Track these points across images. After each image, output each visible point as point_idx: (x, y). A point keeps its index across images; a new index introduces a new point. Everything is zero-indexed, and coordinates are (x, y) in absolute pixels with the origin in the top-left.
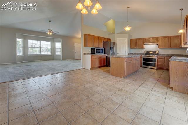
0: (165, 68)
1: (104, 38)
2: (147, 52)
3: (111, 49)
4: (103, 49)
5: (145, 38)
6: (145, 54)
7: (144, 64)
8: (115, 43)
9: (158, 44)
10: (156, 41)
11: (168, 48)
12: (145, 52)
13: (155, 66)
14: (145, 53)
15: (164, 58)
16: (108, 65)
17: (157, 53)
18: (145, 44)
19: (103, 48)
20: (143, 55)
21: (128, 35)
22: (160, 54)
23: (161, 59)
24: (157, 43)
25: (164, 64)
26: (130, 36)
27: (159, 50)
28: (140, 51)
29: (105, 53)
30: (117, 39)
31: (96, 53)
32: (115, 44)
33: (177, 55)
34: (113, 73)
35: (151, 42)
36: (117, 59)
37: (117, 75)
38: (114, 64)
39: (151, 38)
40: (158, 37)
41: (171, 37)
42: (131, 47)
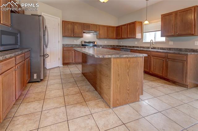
2: (84, 43)
5: (84, 24)
10: (97, 29)
18: (84, 31)
22: (98, 45)
24: (98, 32)
34: (118, 100)
35: (92, 30)
36: (129, 61)
37: (127, 100)
38: (120, 75)
39: (91, 24)
40: (99, 25)
41: (109, 27)
42: (63, 34)
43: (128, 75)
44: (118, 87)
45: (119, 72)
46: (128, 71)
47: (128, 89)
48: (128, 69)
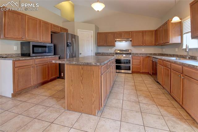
0: (141, 72)
1: (54, 26)
3: (68, 46)
4: (52, 45)
5: (115, 32)
8: (75, 36)
9: (131, 41)
10: (129, 36)
11: (142, 46)
13: (130, 70)
14: (116, 52)
15: (139, 58)
16: (62, 76)
17: (130, 52)
18: (116, 40)
19: (51, 43)
21: (94, 25)
23: (137, 60)
24: (131, 39)
25: (139, 66)
26: (97, 28)
27: (132, 48)
28: (110, 50)
29: (55, 54)
30: (78, 30)
31: (34, 55)
32: (75, 38)
34: (72, 104)
35: (123, 38)
36: (82, 68)
37: (81, 109)
38: (73, 81)
39: (123, 32)
40: (131, 32)
41: (145, 31)
42: (99, 44)
43: (82, 83)
44: (72, 93)
45: (72, 78)
46: (81, 78)
47: (82, 97)
48: (81, 77)
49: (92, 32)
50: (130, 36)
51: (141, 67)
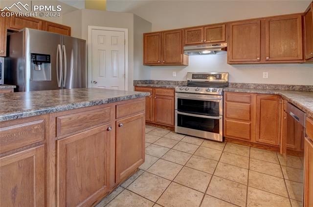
0: (253, 140)
1: (21, 17)
2: (194, 76)
5: (185, 29)
6: (190, 84)
7: (184, 122)
9: (225, 49)
10: (221, 36)
11: (260, 62)
12: (187, 76)
14: (188, 79)
15: (247, 100)
17: (224, 79)
20: (177, 89)
22: (233, 84)
23: (238, 105)
24: (225, 45)
25: (248, 123)
26: (139, 21)
27: (231, 69)
30: (90, 27)
33: (289, 86)
35: (204, 43)
39: (204, 27)
40: (227, 24)
41: (270, 20)
42: (146, 61)
49: (126, 30)
50: (224, 37)
51: (253, 128)
